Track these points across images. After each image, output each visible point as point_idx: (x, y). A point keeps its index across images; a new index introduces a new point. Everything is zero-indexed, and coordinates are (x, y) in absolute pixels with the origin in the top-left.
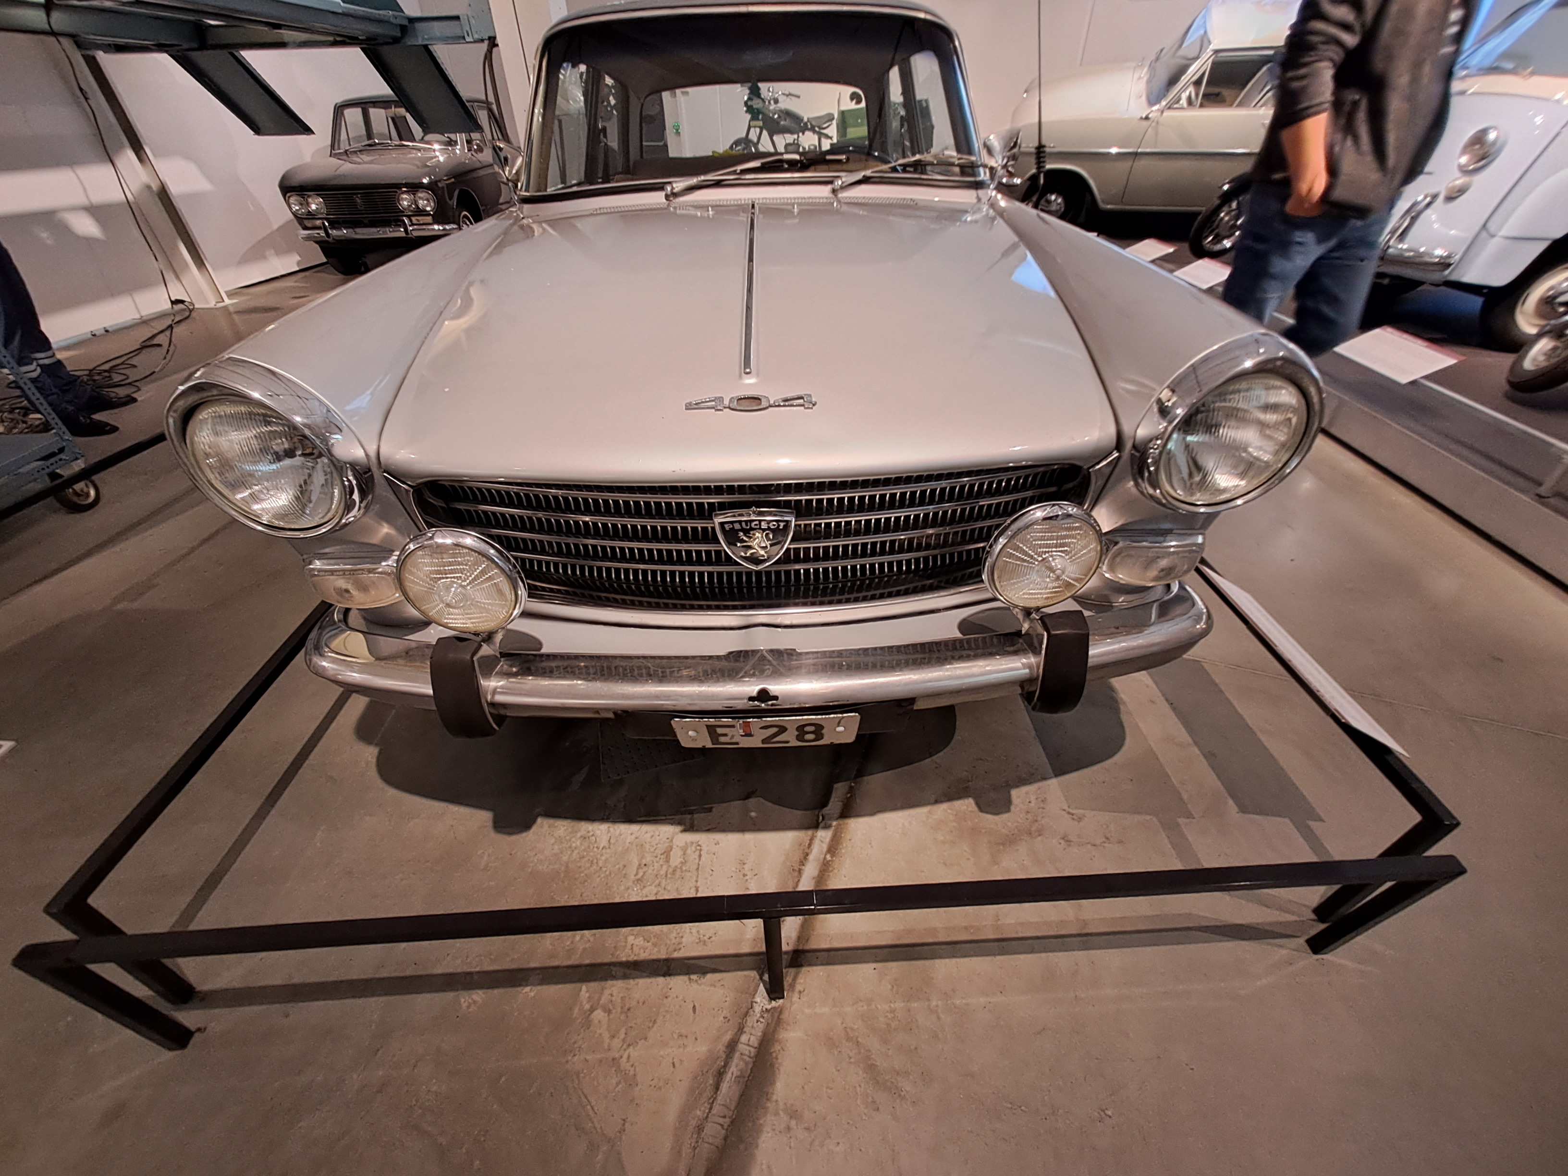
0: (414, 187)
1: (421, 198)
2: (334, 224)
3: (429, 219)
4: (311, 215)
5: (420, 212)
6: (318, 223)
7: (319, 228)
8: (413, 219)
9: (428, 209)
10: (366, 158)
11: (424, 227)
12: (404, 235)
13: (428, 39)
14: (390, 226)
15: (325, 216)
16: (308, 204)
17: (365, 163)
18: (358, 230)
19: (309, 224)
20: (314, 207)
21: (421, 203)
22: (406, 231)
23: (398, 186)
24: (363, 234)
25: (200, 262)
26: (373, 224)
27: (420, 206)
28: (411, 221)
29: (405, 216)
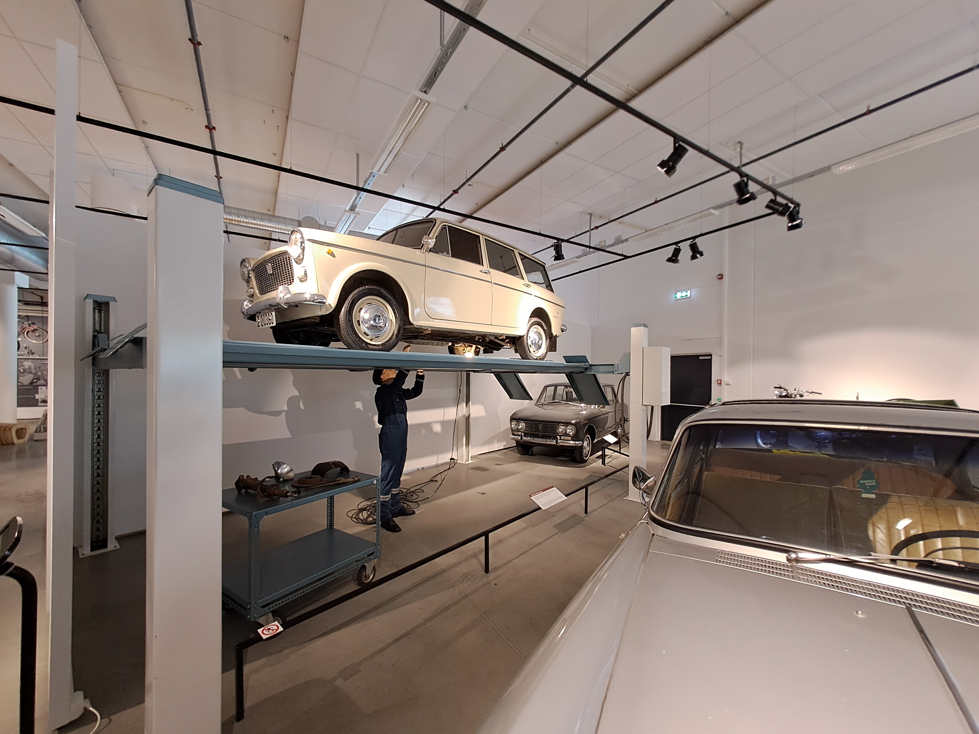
0: (567, 424)
1: (569, 429)
2: (526, 435)
3: (570, 438)
4: (518, 430)
5: (566, 434)
6: (520, 433)
7: (519, 436)
8: (562, 437)
9: (571, 434)
10: (550, 407)
11: (566, 441)
12: (555, 443)
13: (596, 372)
14: (550, 439)
15: (523, 431)
16: (519, 426)
17: (549, 409)
18: (535, 439)
19: (515, 433)
20: (520, 427)
21: (568, 431)
22: (557, 442)
23: (560, 423)
24: (538, 441)
25: (468, 444)
26: (543, 437)
27: (567, 432)
28: (561, 438)
29: (559, 435)
